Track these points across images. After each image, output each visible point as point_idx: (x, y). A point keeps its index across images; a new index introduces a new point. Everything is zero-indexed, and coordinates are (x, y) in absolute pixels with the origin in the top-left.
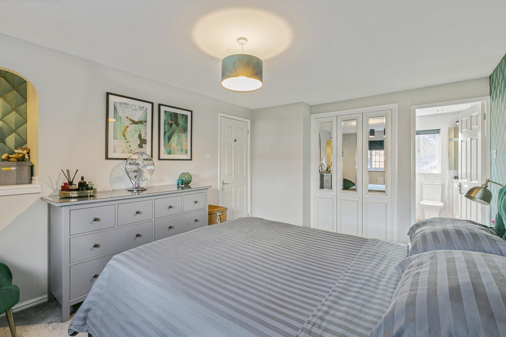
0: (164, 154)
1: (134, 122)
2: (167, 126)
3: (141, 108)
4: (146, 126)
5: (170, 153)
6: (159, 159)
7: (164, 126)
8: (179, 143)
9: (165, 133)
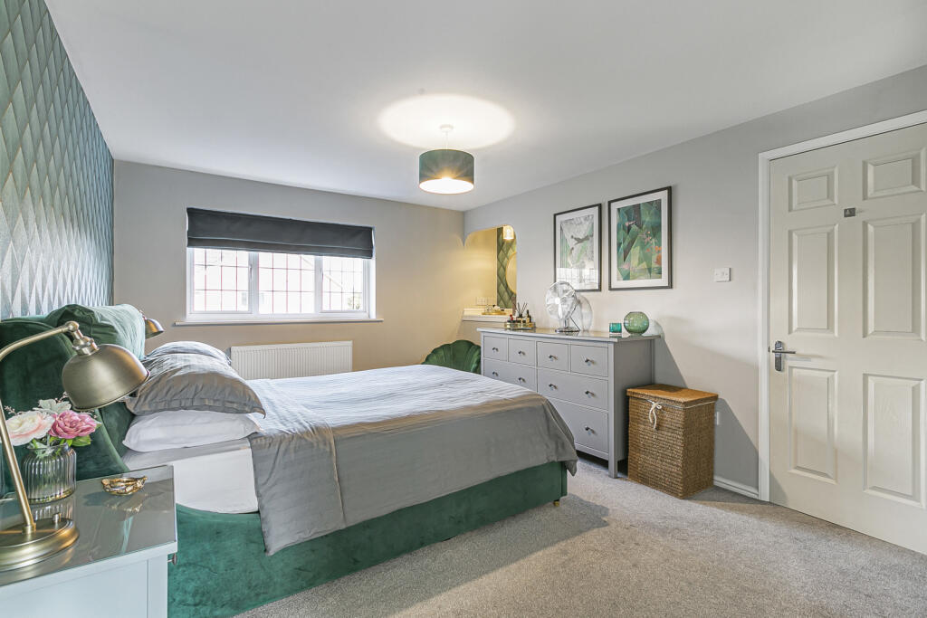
0: (618, 280)
1: (579, 241)
2: (622, 232)
3: (586, 219)
4: (592, 241)
5: (627, 277)
6: (611, 289)
7: (618, 233)
8: (645, 258)
9: (619, 245)
